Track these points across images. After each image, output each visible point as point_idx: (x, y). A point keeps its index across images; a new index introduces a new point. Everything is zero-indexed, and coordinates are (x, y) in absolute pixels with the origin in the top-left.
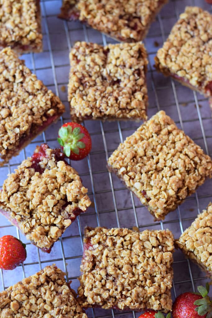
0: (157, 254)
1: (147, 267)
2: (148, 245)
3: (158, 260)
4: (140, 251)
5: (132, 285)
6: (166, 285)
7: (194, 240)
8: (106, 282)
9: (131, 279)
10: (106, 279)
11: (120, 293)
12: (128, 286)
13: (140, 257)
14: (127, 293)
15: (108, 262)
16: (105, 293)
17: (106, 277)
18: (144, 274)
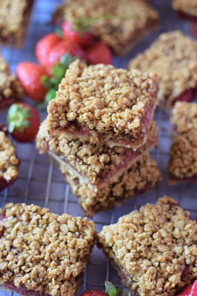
0: (71, 238)
1: (56, 248)
2: (64, 228)
3: (70, 244)
4: (54, 232)
5: (34, 263)
6: (71, 271)
7: (115, 233)
8: (8, 254)
9: (35, 256)
10: (9, 250)
11: (19, 267)
12: (30, 263)
13: (52, 238)
14: (26, 269)
15: (17, 235)
16: (3, 263)
17: (9, 248)
18: (51, 255)
